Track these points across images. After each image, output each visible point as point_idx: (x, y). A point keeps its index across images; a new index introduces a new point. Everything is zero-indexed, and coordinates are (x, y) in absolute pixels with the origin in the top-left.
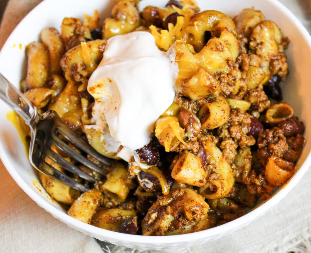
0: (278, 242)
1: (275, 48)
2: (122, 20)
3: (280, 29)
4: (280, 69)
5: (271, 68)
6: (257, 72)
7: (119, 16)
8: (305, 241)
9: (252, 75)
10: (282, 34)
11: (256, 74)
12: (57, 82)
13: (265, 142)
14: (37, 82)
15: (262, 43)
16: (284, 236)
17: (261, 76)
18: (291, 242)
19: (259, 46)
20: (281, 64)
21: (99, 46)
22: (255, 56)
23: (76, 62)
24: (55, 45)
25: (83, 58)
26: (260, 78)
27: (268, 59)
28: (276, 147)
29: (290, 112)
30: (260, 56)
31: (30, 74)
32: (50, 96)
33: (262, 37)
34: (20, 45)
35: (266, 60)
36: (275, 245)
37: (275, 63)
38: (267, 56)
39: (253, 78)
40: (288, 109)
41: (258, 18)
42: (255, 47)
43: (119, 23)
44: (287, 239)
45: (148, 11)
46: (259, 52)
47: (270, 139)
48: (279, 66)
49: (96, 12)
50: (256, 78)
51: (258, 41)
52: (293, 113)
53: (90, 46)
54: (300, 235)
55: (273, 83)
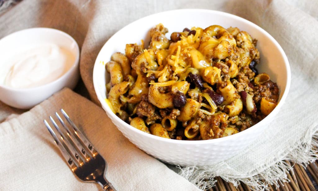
0: (275, 156)
1: (250, 44)
2: (161, 40)
3: (250, 36)
4: (256, 56)
5: (251, 55)
6: (245, 56)
7: (159, 38)
8: (290, 152)
9: (243, 58)
10: (252, 38)
11: (245, 58)
12: (130, 77)
13: (258, 91)
14: (118, 81)
15: (243, 42)
16: (277, 152)
17: (247, 58)
18: (282, 155)
19: (243, 43)
20: (256, 52)
21: (154, 51)
22: (241, 49)
23: (142, 61)
24: (124, 59)
25: (146, 59)
26: (247, 59)
27: (248, 50)
28: (265, 93)
29: (268, 78)
30: (244, 49)
31: (113, 77)
32: (129, 86)
33: (242, 39)
34: (103, 62)
35: (248, 51)
36: (274, 158)
37: (253, 52)
38: (247, 49)
39: (243, 60)
40: (266, 77)
41: (237, 31)
42: (240, 45)
43: (160, 42)
44: (279, 153)
45: (175, 35)
46: (243, 47)
47: (261, 89)
48: (255, 53)
49: (143, 41)
50: (245, 60)
51: (241, 41)
52: (269, 78)
53: (149, 51)
54: (287, 150)
55: (252, 66)
